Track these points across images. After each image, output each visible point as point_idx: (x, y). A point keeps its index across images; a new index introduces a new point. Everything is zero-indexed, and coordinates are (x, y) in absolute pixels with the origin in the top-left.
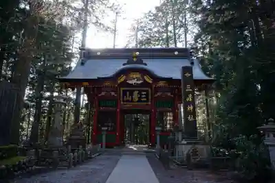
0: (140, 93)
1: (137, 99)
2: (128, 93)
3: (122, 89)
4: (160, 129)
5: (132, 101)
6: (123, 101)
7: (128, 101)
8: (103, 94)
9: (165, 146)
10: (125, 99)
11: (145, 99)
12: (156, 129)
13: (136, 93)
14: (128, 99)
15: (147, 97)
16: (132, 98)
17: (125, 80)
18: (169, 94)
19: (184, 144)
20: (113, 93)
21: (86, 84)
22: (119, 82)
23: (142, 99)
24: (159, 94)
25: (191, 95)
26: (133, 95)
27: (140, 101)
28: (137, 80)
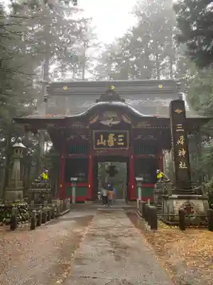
0: (116, 136)
1: (112, 144)
2: (102, 136)
3: (94, 132)
4: (141, 179)
5: (107, 146)
6: (97, 146)
7: (101, 146)
8: (72, 137)
9: (149, 200)
10: (98, 144)
11: (123, 144)
12: (137, 179)
13: (111, 136)
14: (102, 143)
15: (125, 141)
16: (107, 143)
17: (98, 121)
18: (152, 137)
19: (175, 199)
20: (84, 137)
21: (51, 125)
22: (91, 122)
23: (119, 144)
24: (139, 137)
25: (182, 137)
26: (108, 139)
27: (116, 145)
28: (113, 120)
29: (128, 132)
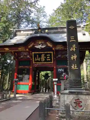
1: (44, 60)
2: (38, 56)
3: (33, 53)
4: (56, 80)
5: (41, 61)
6: (35, 62)
7: (38, 61)
8: (22, 57)
10: (36, 60)
11: (50, 60)
13: (43, 55)
14: (38, 59)
15: (51, 58)
16: (40, 59)
17: (34, 46)
20: (28, 56)
21: (7, 49)
22: (29, 47)
23: (48, 60)
24: (59, 56)
25: (74, 45)
26: (41, 57)
27: (46, 61)
28: (42, 45)
29: (52, 52)
